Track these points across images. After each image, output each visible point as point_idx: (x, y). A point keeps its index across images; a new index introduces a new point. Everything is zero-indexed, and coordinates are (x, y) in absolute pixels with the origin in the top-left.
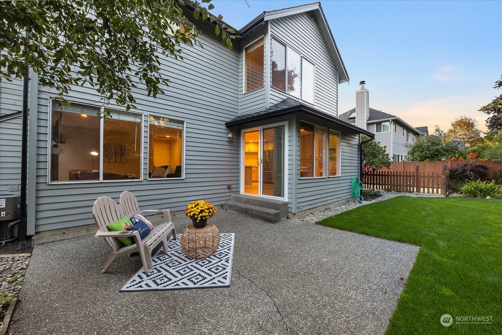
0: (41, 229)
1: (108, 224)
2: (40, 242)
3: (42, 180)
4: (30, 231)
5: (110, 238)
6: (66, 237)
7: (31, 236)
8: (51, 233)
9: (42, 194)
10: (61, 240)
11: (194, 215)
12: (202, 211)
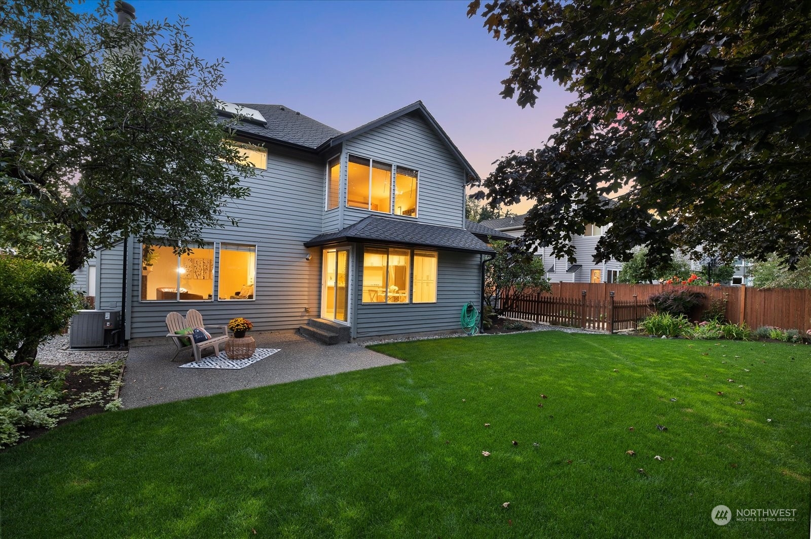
0: (135, 336)
1: (176, 331)
2: (134, 346)
3: (135, 299)
4: (127, 337)
5: (176, 338)
6: (151, 344)
7: (127, 341)
8: (141, 340)
9: (136, 309)
10: (148, 346)
11: (232, 327)
12: (238, 325)
